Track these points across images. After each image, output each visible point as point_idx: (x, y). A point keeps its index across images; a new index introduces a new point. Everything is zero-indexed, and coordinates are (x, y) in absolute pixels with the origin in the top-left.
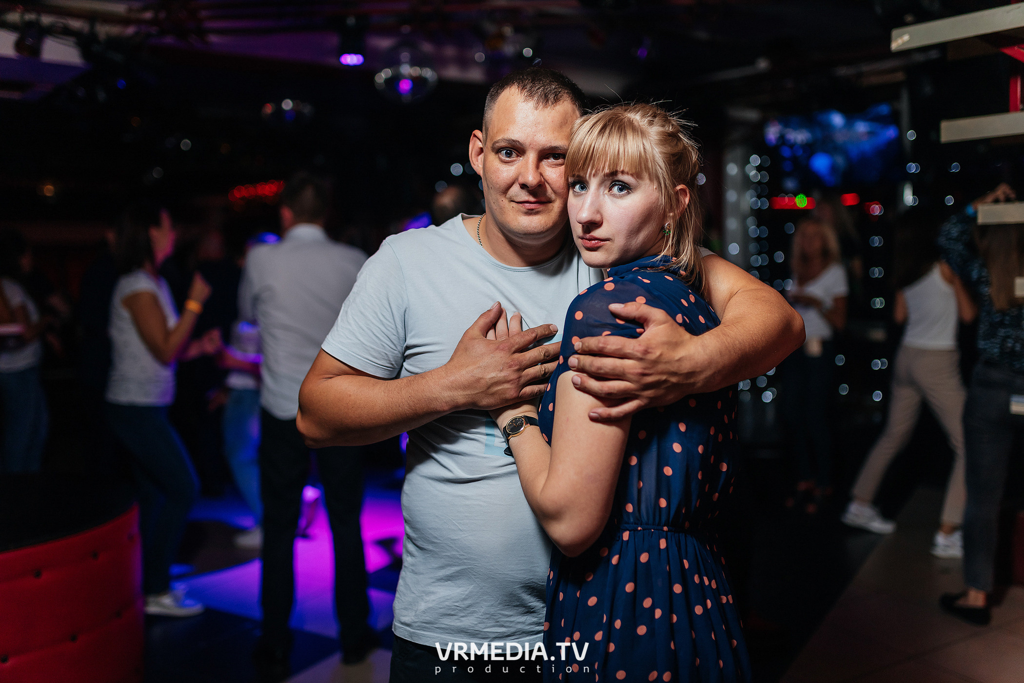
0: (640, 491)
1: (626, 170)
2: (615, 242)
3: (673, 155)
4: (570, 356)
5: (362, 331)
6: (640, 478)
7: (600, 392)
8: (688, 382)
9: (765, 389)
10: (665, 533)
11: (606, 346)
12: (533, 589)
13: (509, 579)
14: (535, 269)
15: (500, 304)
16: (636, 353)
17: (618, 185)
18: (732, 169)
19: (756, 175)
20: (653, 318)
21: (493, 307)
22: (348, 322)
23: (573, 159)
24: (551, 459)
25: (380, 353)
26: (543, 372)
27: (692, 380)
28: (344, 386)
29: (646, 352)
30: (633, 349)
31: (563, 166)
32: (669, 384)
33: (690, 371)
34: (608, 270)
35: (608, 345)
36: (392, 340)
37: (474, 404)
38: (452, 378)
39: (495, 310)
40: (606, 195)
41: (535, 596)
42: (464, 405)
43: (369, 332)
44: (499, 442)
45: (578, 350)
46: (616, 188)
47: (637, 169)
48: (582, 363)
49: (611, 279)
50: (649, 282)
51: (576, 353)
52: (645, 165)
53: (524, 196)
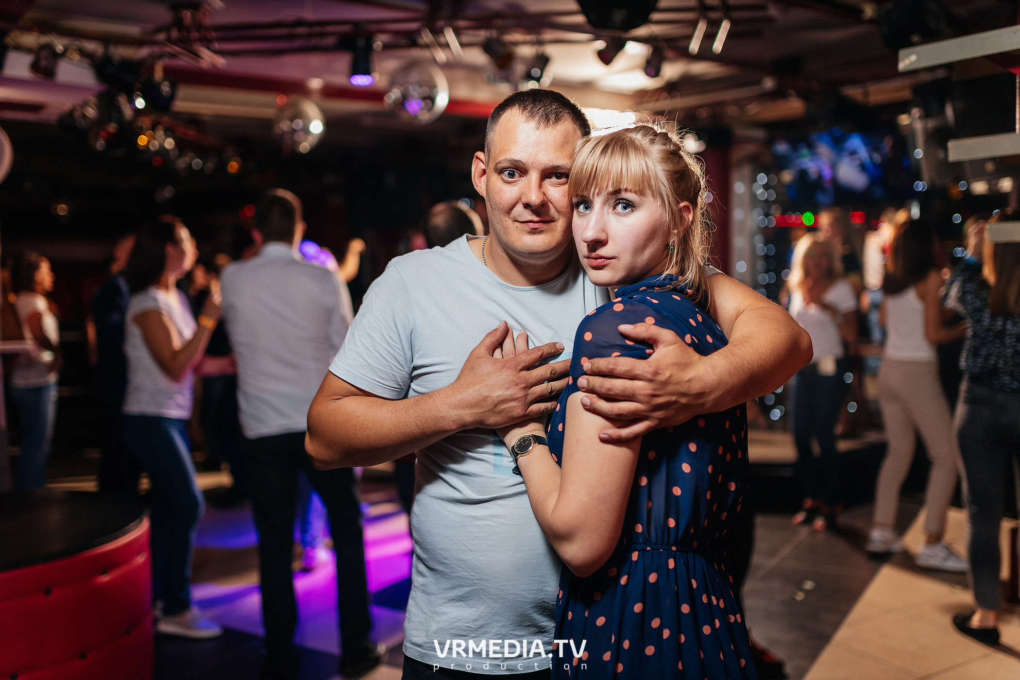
0: (649, 511)
1: (629, 188)
2: (621, 260)
3: (676, 172)
4: (579, 377)
5: (368, 352)
6: (650, 498)
7: (610, 413)
8: (698, 402)
9: (773, 407)
10: (673, 552)
11: (615, 367)
12: (543, 608)
13: (520, 599)
14: (539, 288)
15: (506, 323)
16: (646, 374)
17: (622, 203)
18: (739, 188)
19: (763, 193)
20: (663, 339)
21: (499, 326)
22: (355, 344)
23: (576, 178)
24: (561, 480)
25: (387, 374)
26: (550, 390)
27: (701, 401)
28: (353, 407)
29: (656, 373)
30: (643, 371)
31: (567, 186)
32: (678, 405)
33: (699, 391)
34: (615, 291)
35: (617, 366)
36: (399, 361)
37: (481, 422)
38: (459, 397)
39: (502, 329)
40: (610, 214)
41: (546, 616)
42: (472, 423)
43: (376, 354)
44: (508, 462)
45: (587, 371)
46: (620, 206)
47: (641, 187)
48: (591, 383)
49: (620, 299)
50: (657, 302)
51: (585, 373)
52: (648, 182)
53: (528, 216)
